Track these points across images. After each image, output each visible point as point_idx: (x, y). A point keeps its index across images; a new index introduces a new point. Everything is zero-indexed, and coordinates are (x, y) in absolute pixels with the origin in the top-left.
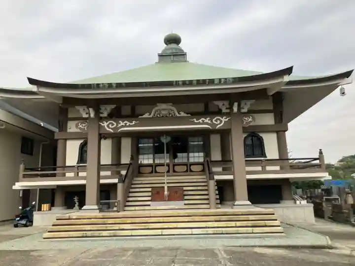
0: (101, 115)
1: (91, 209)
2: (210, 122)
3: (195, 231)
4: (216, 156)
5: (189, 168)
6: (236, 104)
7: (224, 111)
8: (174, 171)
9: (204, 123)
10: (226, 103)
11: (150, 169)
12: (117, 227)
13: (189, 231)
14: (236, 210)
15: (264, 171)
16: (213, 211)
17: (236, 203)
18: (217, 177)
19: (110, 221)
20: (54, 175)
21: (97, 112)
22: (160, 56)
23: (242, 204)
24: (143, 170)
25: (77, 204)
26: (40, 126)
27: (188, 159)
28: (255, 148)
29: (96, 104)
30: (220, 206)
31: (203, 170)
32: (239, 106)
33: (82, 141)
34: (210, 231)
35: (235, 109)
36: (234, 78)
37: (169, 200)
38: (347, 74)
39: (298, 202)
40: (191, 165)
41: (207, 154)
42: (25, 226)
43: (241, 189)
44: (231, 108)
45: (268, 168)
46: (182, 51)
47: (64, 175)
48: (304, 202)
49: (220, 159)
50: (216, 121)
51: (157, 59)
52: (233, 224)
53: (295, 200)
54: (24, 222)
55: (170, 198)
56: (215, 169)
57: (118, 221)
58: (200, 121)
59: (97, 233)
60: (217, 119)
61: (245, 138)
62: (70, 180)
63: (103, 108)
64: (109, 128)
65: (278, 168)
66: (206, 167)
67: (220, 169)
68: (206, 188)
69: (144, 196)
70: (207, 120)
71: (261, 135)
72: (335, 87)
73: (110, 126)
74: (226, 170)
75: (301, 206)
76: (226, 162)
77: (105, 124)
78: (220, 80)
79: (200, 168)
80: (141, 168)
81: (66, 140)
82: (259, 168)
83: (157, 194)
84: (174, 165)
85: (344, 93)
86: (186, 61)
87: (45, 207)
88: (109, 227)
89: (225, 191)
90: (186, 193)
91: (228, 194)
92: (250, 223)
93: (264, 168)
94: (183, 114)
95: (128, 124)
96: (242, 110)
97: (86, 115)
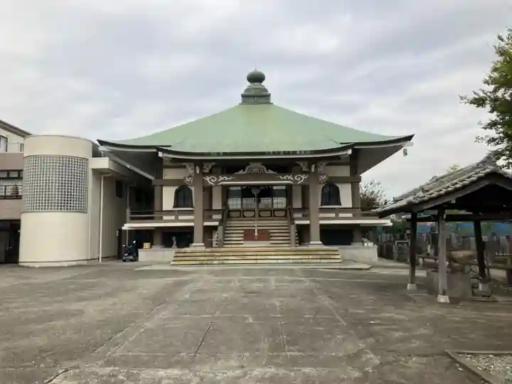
0: (205, 171)
1: (198, 246)
2: (292, 179)
3: (279, 261)
4: (297, 204)
5: (273, 213)
6: (313, 166)
7: (305, 169)
8: (260, 216)
9: (287, 180)
10: (306, 163)
11: (238, 214)
13: (276, 261)
14: (311, 247)
15: (337, 218)
16: (294, 248)
17: (311, 243)
18: (297, 222)
19: (217, 254)
20: (152, 218)
21: (201, 168)
22: (243, 96)
23: (315, 243)
24: (232, 214)
25: (175, 243)
26: (126, 167)
27: (272, 206)
28: (331, 196)
29: (200, 164)
30: (298, 245)
31: (286, 216)
32: (316, 167)
33: (177, 188)
34: (291, 261)
35: (313, 170)
36: (311, 151)
37: (258, 240)
38: (409, 138)
39: (366, 244)
40: (274, 211)
41: (289, 202)
42: (132, 261)
43: (315, 232)
44: (310, 168)
45: (340, 215)
46: (266, 90)
47: (161, 218)
48: (371, 244)
49: (300, 206)
50: (297, 178)
51: (240, 100)
52: (307, 257)
53: (363, 242)
54: (131, 257)
55: (260, 238)
56: (296, 215)
57: (223, 254)
58: (285, 178)
59: (209, 262)
60: (299, 177)
61: (324, 188)
62: (168, 222)
63: (205, 165)
64: (211, 182)
65: (350, 215)
66: (288, 212)
67: (300, 215)
68: (287, 231)
69: (236, 236)
70: (290, 177)
71: (338, 185)
72: (400, 147)
73: (212, 180)
74: (306, 217)
75: (368, 247)
76: (305, 208)
77: (208, 179)
78: (301, 152)
79: (282, 214)
80: (231, 213)
81: (162, 186)
82: (333, 215)
83: (249, 236)
84: (260, 211)
85: (406, 154)
86: (270, 103)
87: (146, 245)
89: (303, 234)
90: (271, 235)
92: (318, 257)
93: (337, 215)
94: (271, 172)
95: (227, 179)
96: (319, 169)
97: (191, 171)
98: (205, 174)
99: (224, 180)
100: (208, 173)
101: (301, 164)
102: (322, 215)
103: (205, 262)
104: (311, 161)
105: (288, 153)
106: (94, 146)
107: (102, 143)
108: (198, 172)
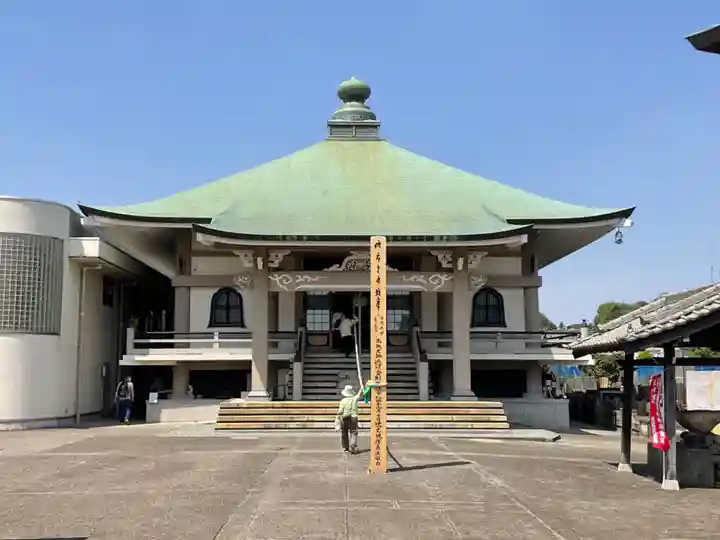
0: (272, 265)
1: (257, 397)
2: (424, 282)
3: (403, 425)
4: (430, 324)
6: (461, 259)
7: (445, 265)
9: (415, 283)
10: (448, 255)
11: (324, 339)
12: (306, 418)
14: (456, 402)
15: (497, 351)
16: (426, 402)
18: (431, 357)
19: (293, 411)
20: (172, 346)
21: (267, 260)
22: (331, 126)
23: (463, 394)
28: (490, 311)
29: (266, 253)
30: (432, 397)
31: (410, 345)
32: (465, 262)
33: (216, 291)
34: (422, 425)
35: (460, 268)
38: (626, 214)
40: (389, 335)
41: (416, 320)
44: (454, 262)
49: (435, 329)
50: (433, 280)
57: (304, 411)
58: (412, 279)
59: (282, 425)
60: (436, 278)
61: (475, 296)
63: (272, 255)
64: (282, 284)
65: (521, 345)
66: (415, 340)
70: (420, 279)
72: (609, 229)
73: (284, 281)
74: (442, 347)
76: (443, 333)
77: (276, 278)
78: (442, 237)
79: (403, 340)
80: (312, 338)
81: (189, 288)
82: (492, 345)
86: (379, 140)
88: (296, 418)
92: (469, 418)
93: (498, 345)
94: (388, 269)
95: (309, 279)
96: (470, 266)
97: (248, 264)
98: (272, 271)
99: (306, 282)
100: (277, 270)
101: (440, 257)
103: (273, 425)
104: (456, 253)
105: (421, 238)
106: (74, 217)
107: (87, 211)
108: (260, 266)
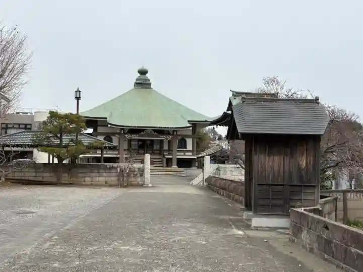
6: (175, 133)
10: (172, 132)
14: (173, 168)
15: (185, 155)
16: (165, 168)
17: (173, 166)
18: (166, 157)
21: (124, 131)
22: (135, 83)
23: (175, 167)
27: (153, 148)
28: (182, 144)
31: (160, 153)
33: (104, 137)
41: (161, 147)
45: (186, 154)
49: (167, 149)
50: (168, 137)
52: (171, 172)
56: (165, 153)
58: (162, 137)
64: (128, 137)
65: (191, 154)
67: (167, 153)
68: (162, 161)
70: (164, 137)
71: (186, 139)
74: (169, 154)
76: (170, 150)
79: (158, 152)
81: (97, 136)
82: (183, 154)
84: (147, 150)
86: (151, 88)
89: (169, 162)
91: (169, 164)
92: (176, 172)
93: (185, 154)
94: (156, 133)
96: (178, 134)
97: (119, 132)
98: (125, 134)
99: (134, 137)
100: (126, 133)
101: (170, 131)
102: (178, 154)
104: (175, 131)
108: (122, 132)
